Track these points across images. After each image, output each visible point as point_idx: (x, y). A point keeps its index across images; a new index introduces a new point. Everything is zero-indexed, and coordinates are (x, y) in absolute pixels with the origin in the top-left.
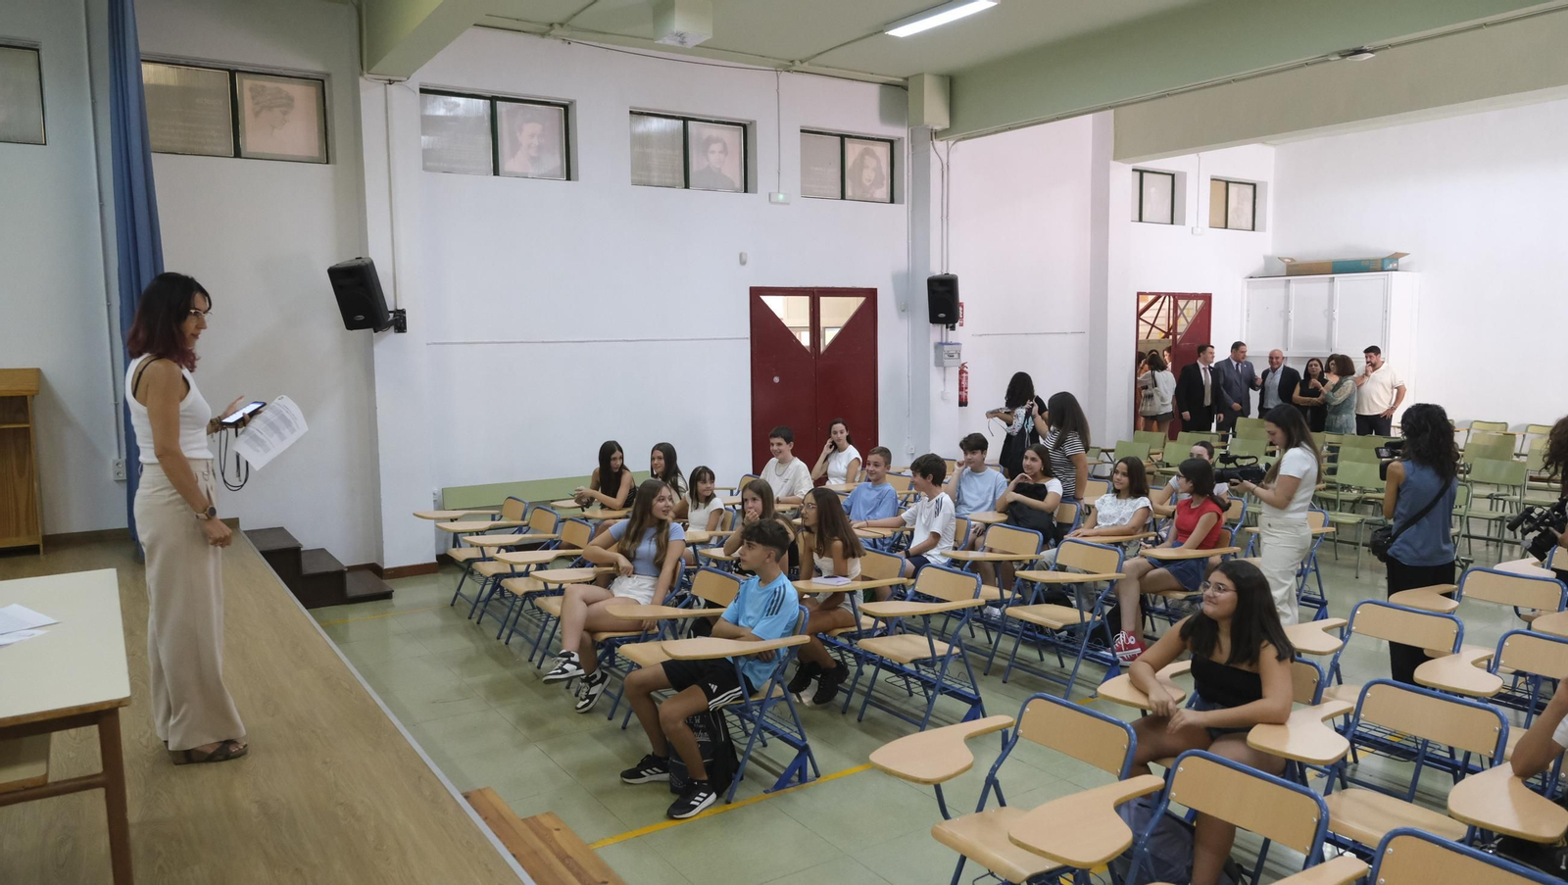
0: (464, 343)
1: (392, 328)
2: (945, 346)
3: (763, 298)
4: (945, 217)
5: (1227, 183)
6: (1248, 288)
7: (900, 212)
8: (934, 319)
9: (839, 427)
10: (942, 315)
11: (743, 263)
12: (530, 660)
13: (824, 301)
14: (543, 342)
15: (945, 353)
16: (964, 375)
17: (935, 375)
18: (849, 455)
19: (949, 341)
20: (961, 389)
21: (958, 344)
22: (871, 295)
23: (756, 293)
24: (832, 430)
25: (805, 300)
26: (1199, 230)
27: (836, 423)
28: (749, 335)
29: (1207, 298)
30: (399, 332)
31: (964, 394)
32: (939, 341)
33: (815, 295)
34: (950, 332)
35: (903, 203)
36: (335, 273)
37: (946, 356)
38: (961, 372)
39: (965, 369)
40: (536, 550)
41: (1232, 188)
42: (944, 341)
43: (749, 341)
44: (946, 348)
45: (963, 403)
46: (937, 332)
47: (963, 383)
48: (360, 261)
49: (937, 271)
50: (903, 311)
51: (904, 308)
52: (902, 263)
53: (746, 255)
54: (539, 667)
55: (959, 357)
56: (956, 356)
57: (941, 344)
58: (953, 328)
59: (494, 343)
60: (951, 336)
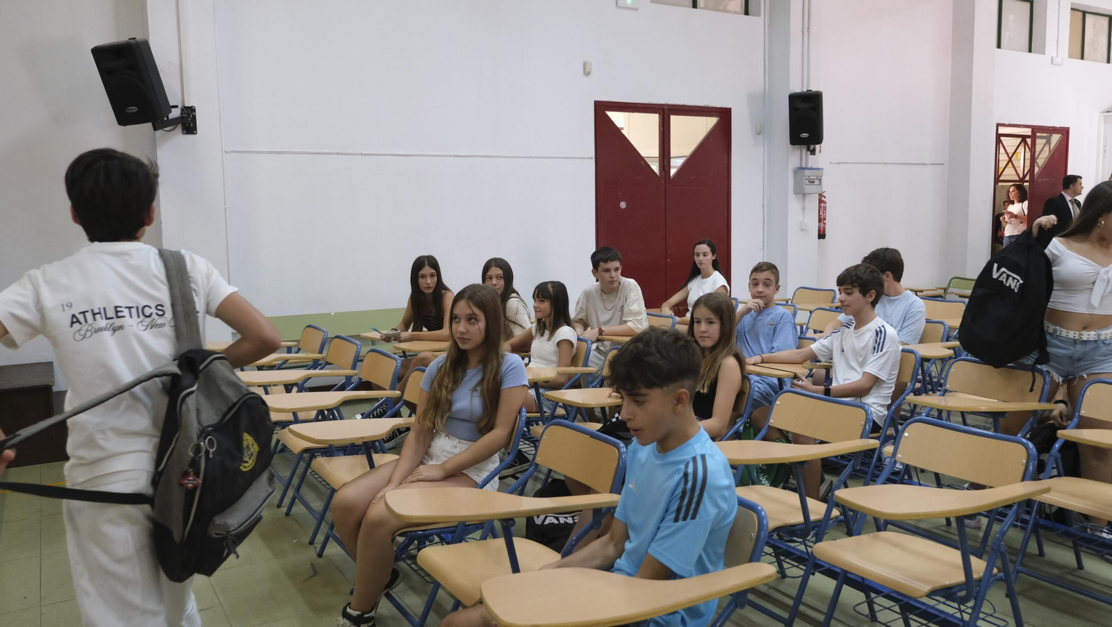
0: (270, 152)
1: (179, 128)
2: (806, 171)
3: (610, 114)
4: (806, 29)
5: (1084, 13)
6: (1104, 122)
7: (755, 23)
8: (795, 140)
9: (704, 248)
10: (805, 135)
11: (587, 74)
12: (311, 543)
13: (675, 120)
14: (362, 154)
15: (806, 180)
16: (823, 205)
17: (794, 204)
18: (714, 283)
19: (809, 167)
20: (820, 220)
21: (819, 169)
22: (724, 115)
23: (601, 108)
24: (695, 251)
25: (654, 118)
26: (1059, 60)
27: (700, 243)
28: (593, 155)
29: (1065, 132)
30: (187, 133)
31: (822, 225)
32: (798, 165)
33: (665, 112)
34: (811, 157)
35: (758, 14)
36: (101, 54)
37: (807, 182)
38: (821, 201)
39: (823, 199)
40: (329, 391)
41: (1089, 18)
42: (804, 166)
43: (593, 162)
44: (807, 173)
45: (822, 235)
46: (795, 156)
47: (821, 214)
48: (133, 41)
49: (797, 88)
50: (759, 134)
51: (760, 131)
52: (756, 81)
53: (591, 64)
54: (320, 555)
55: (820, 184)
56: (817, 182)
57: (801, 168)
58: (813, 152)
59: (304, 153)
60: (812, 161)
